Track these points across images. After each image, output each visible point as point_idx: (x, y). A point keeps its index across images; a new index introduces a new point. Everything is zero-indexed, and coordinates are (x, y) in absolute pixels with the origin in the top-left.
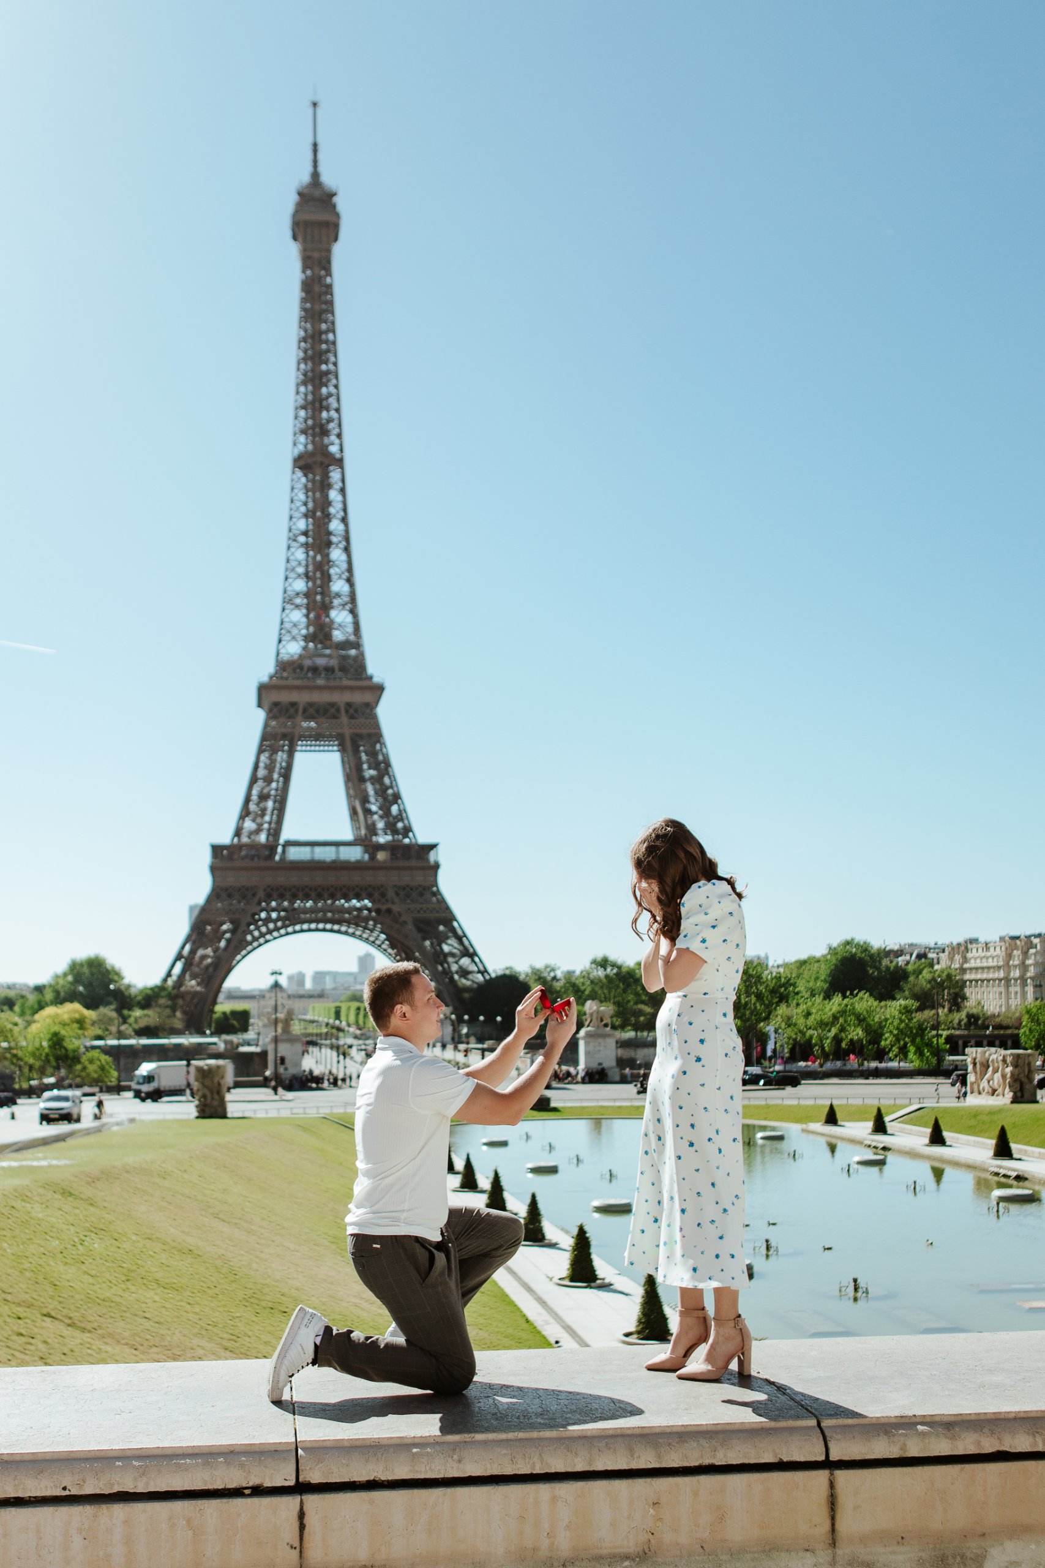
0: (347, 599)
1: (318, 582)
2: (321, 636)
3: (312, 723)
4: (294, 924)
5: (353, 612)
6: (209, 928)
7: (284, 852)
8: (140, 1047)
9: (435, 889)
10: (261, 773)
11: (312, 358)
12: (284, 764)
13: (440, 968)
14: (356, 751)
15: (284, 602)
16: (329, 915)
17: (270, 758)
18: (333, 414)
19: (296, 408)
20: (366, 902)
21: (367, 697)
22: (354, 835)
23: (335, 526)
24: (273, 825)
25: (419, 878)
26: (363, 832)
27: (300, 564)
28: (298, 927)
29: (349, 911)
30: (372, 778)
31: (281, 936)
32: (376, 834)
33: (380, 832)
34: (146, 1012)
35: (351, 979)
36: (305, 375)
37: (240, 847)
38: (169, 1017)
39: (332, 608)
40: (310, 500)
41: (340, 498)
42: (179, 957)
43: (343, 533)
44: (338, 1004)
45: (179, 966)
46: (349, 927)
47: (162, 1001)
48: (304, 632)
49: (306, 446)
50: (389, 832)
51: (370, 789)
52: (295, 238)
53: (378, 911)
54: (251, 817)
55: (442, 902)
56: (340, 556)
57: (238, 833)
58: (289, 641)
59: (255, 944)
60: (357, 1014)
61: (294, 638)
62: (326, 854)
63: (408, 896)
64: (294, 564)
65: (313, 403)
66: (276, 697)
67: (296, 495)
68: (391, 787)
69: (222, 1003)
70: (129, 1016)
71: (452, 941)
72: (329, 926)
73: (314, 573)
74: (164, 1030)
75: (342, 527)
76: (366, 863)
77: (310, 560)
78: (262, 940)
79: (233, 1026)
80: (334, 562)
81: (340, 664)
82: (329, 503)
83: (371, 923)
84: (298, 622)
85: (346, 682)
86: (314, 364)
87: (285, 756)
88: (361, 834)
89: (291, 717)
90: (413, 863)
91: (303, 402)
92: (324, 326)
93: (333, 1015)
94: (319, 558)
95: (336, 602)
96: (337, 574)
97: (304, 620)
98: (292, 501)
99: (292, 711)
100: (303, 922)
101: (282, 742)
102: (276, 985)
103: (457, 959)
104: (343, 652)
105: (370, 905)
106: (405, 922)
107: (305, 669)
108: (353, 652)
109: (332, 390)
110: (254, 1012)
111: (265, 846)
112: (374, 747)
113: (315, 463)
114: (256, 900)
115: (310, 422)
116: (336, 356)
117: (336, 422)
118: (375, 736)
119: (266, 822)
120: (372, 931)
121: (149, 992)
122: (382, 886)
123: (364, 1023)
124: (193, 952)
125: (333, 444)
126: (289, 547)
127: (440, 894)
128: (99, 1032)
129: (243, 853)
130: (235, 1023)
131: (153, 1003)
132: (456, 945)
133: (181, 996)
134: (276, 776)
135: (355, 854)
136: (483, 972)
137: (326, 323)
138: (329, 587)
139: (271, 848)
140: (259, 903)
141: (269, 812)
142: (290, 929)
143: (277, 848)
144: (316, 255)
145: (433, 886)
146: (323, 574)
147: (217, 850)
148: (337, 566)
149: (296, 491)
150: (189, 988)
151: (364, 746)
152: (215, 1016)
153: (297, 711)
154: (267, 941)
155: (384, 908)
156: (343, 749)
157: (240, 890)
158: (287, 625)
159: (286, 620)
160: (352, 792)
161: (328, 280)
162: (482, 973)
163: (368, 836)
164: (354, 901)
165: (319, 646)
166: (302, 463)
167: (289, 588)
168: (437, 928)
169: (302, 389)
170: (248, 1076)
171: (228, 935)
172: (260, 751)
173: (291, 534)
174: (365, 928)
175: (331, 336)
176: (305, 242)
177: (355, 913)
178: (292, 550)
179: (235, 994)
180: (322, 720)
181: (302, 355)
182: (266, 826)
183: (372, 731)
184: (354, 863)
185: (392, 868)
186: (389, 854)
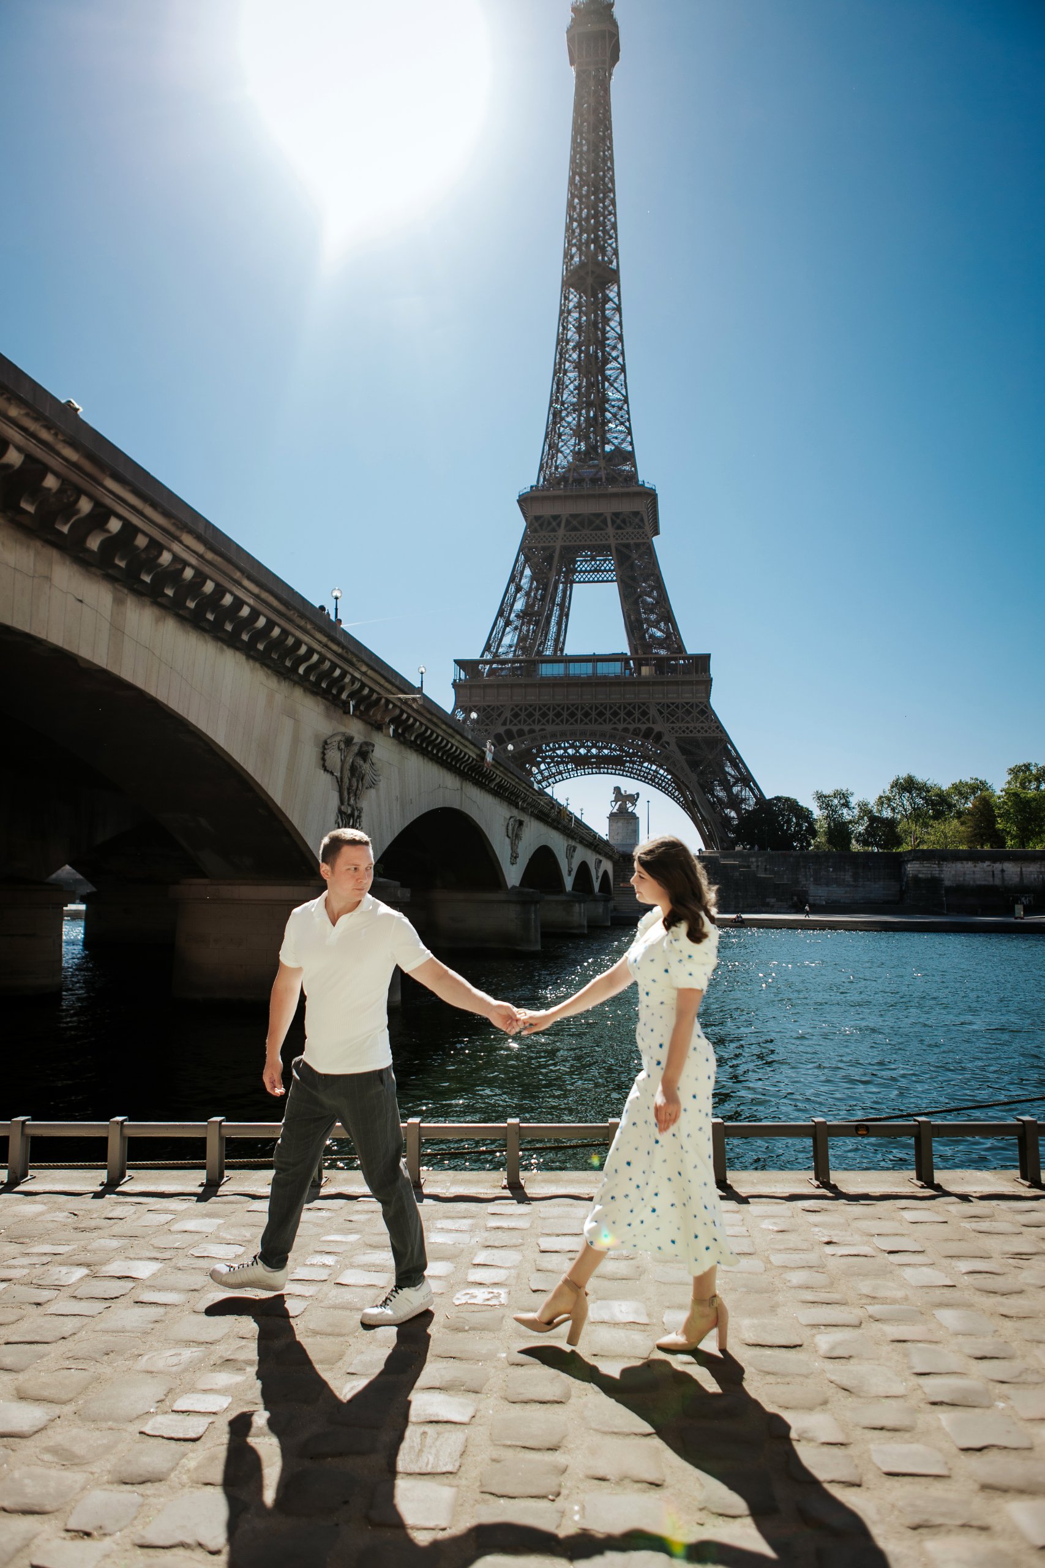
7: (535, 668)
9: (706, 707)
21: (636, 505)
25: (687, 696)
41: (616, 316)
53: (638, 732)
57: (491, 648)
62: (582, 670)
63: (672, 714)
66: (537, 510)
71: (728, 767)
76: (621, 678)
77: (584, 376)
81: (607, 474)
82: (605, 320)
85: (611, 489)
89: (551, 529)
90: (681, 677)
101: (541, 556)
106: (668, 743)
107: (570, 479)
111: (515, 663)
114: (501, 720)
117: (613, 239)
122: (644, 704)
125: (608, 260)
126: (557, 364)
127: (713, 713)
135: (615, 670)
136: (758, 796)
139: (521, 664)
145: (704, 703)
147: (463, 665)
153: (559, 525)
155: (644, 727)
157: (484, 710)
166: (573, 280)
180: (584, 529)
183: (641, 541)
184: (611, 678)
185: (655, 683)
186: (654, 669)
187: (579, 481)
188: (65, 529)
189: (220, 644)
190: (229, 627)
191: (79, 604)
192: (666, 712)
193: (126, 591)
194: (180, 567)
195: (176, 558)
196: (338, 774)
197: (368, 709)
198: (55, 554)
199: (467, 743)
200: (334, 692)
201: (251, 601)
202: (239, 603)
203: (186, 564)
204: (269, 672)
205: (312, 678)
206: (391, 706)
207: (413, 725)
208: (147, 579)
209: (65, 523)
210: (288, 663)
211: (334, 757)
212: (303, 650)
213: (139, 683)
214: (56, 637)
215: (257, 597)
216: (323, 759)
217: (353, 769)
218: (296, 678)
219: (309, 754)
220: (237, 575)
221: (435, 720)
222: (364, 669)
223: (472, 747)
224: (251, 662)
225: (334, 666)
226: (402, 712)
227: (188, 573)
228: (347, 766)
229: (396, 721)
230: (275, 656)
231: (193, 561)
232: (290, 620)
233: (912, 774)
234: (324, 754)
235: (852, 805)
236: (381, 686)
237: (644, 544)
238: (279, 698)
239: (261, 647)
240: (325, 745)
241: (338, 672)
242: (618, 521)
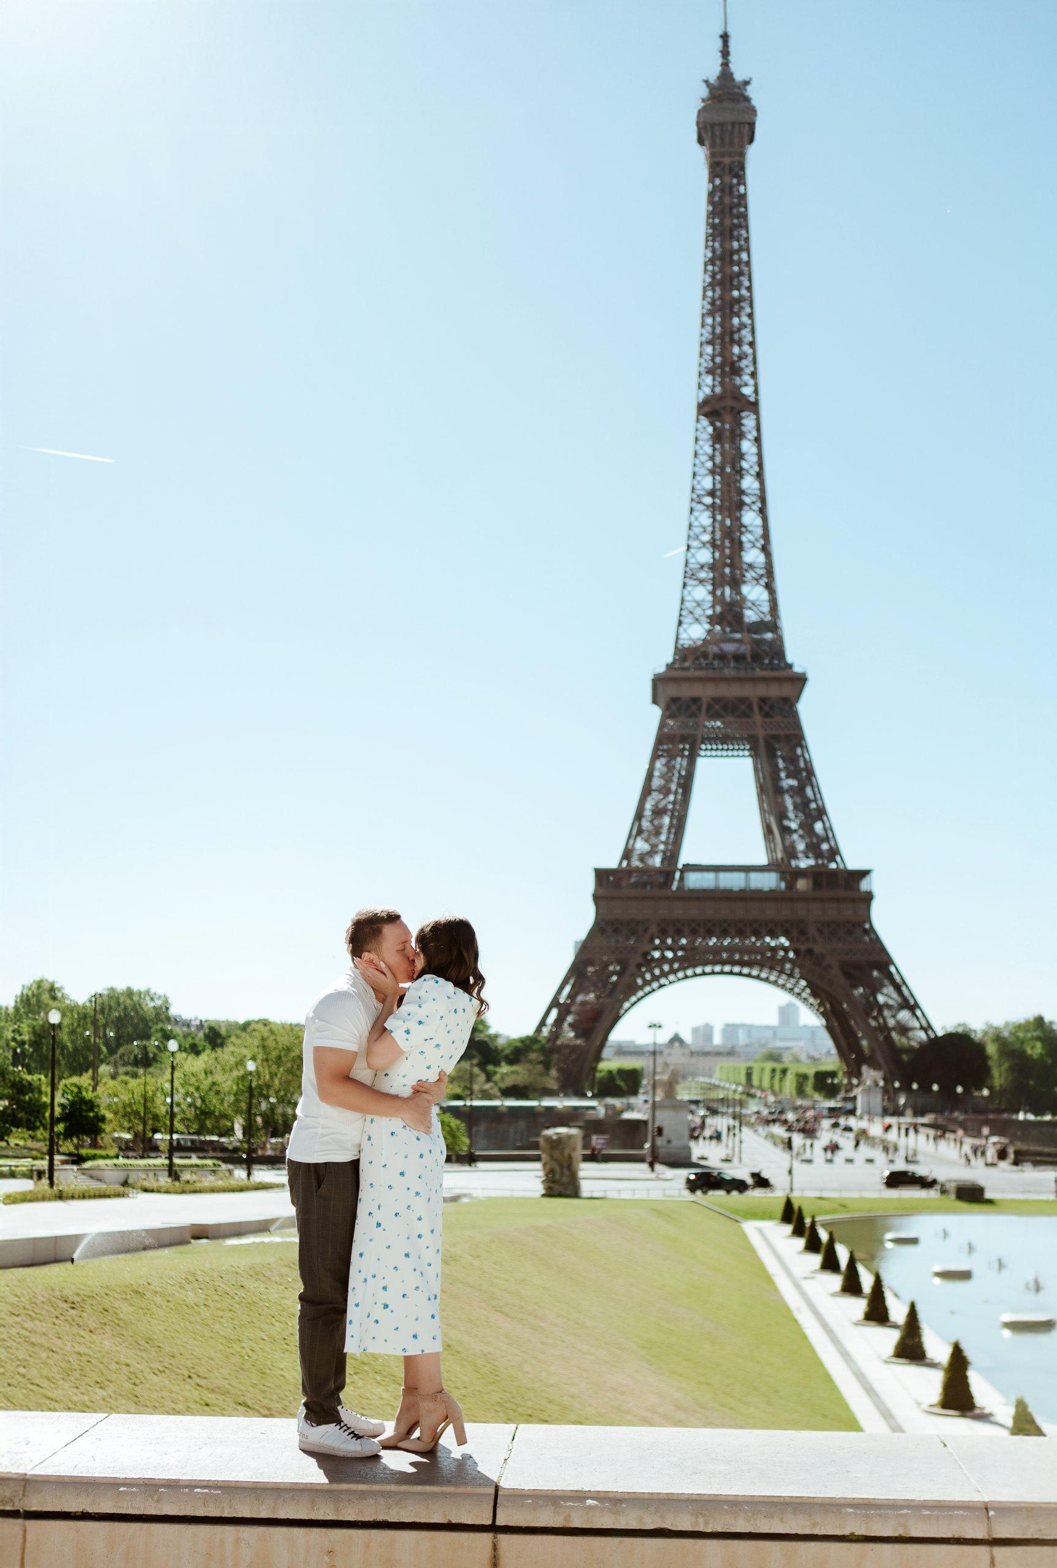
0: (763, 572)
1: (727, 551)
2: (729, 617)
3: (719, 724)
4: (694, 966)
5: (770, 587)
6: (591, 969)
7: (682, 878)
8: (504, 1110)
9: (867, 926)
10: (656, 782)
11: (721, 283)
12: (683, 773)
13: (873, 1023)
14: (772, 755)
15: (685, 577)
16: (737, 957)
17: (667, 765)
18: (746, 348)
19: (702, 344)
20: (784, 941)
21: (786, 690)
22: (769, 859)
23: (749, 483)
24: (670, 847)
25: (848, 912)
26: (779, 855)
27: (705, 531)
28: (699, 970)
29: (761, 951)
30: (791, 787)
31: (679, 980)
32: (796, 857)
33: (800, 855)
34: (514, 1068)
35: (769, 1034)
36: (713, 303)
37: (629, 872)
38: (541, 1075)
39: (744, 582)
40: (717, 453)
41: (754, 450)
42: (555, 1003)
43: (758, 492)
44: (750, 1064)
45: (554, 1013)
46: (761, 970)
47: (533, 1056)
48: (710, 612)
49: (714, 386)
50: (810, 855)
51: (789, 802)
52: (701, 141)
53: (796, 952)
54: (645, 835)
55: (877, 941)
56: (754, 519)
57: (627, 854)
58: (691, 624)
59: (647, 989)
60: (773, 1077)
61: (697, 620)
62: (733, 882)
63: (833, 934)
64: (697, 530)
65: (722, 337)
66: (673, 691)
67: (701, 448)
68: (815, 800)
69: (609, 1060)
70: (495, 1073)
71: (890, 990)
72: (737, 969)
73: (723, 542)
74: (535, 1090)
75: (756, 485)
76: (781, 892)
77: (717, 525)
78: (655, 985)
79: (619, 1087)
80: (745, 527)
81: (752, 650)
82: (741, 456)
83: (788, 966)
84: (703, 601)
85: (759, 673)
86: (723, 290)
87: (685, 763)
88: (777, 859)
89: (693, 715)
90: (841, 893)
91: (711, 337)
92: (735, 245)
93: (743, 1079)
94: (728, 522)
95: (749, 575)
96: (750, 542)
97: (710, 598)
98: (696, 455)
99: (694, 708)
100: (704, 964)
101: (681, 746)
102: (676, 1039)
103: (894, 1013)
104: (755, 636)
105: (787, 944)
106: (830, 966)
107: (711, 656)
108: (769, 636)
109: (745, 319)
110: (646, 1072)
111: (658, 871)
112: (793, 751)
113: (724, 408)
114: (648, 936)
115: (718, 360)
116: (750, 280)
117: (750, 358)
118: (796, 738)
119: (662, 842)
120: (791, 976)
121: (519, 1044)
122: (803, 921)
123: (781, 1089)
124: (572, 996)
125: (746, 385)
126: (692, 510)
127: (874, 932)
128: (458, 1090)
129: (633, 880)
130: (622, 1084)
131: (523, 1059)
132: (895, 995)
133: (558, 1050)
134: (673, 787)
135: (769, 881)
136: (927, 1028)
137: (738, 241)
138: (740, 557)
139: (667, 872)
140: (652, 940)
141: (665, 830)
142: (689, 972)
143: (674, 873)
144: (727, 160)
145: (864, 922)
146: (732, 541)
147: (601, 875)
148: (750, 532)
149: (701, 443)
150: (566, 1042)
151: (780, 750)
152: (598, 1075)
153: (699, 709)
154: (661, 986)
155: (803, 948)
156: (755, 754)
157: (628, 924)
158: (689, 605)
159: (688, 598)
160: (765, 806)
161: (742, 189)
162: (925, 1030)
163: (785, 860)
164: (768, 939)
165: (728, 629)
166: (707, 409)
167: (692, 561)
168: (871, 975)
169: (709, 321)
170: (633, 1147)
171: (614, 978)
172: (655, 757)
173: (695, 496)
174: (782, 972)
175: (744, 256)
176: (713, 145)
177: (769, 954)
178: (696, 514)
179: (625, 1049)
180: (730, 719)
181: (709, 280)
182: (662, 847)
183: (792, 732)
184: (766, 892)
185: (815, 900)
186: (811, 882)
187: (722, 657)
192: (825, 931)
237: (796, 736)
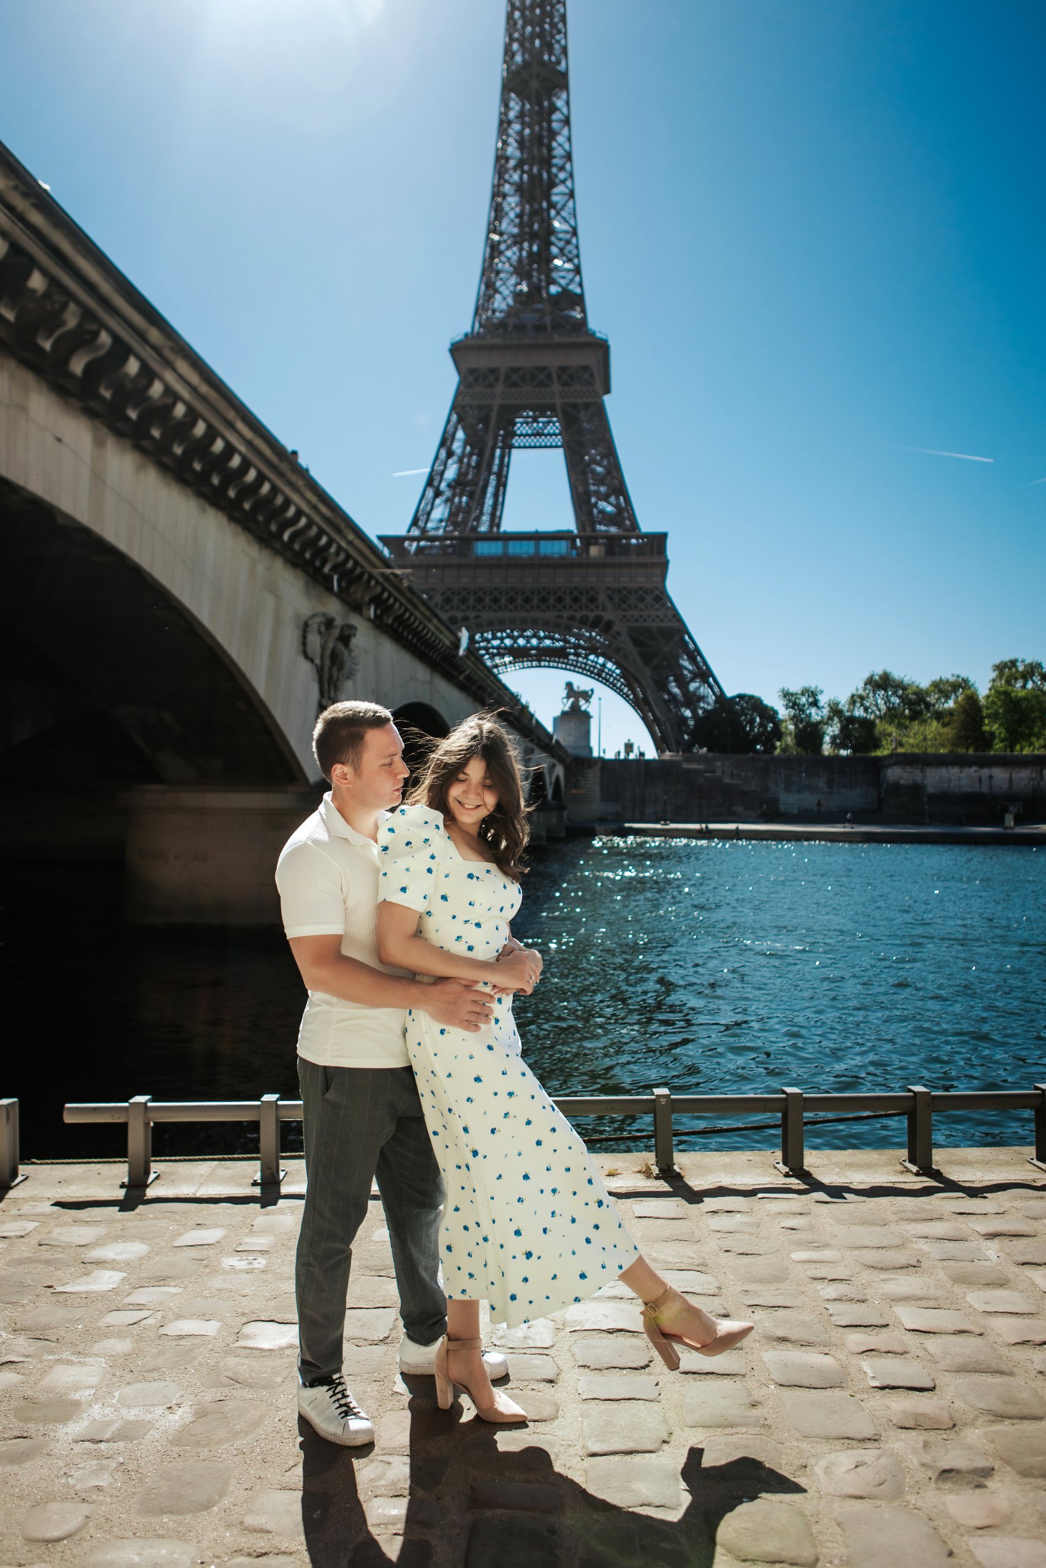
9: (662, 593)
21: (586, 359)
25: (641, 580)
37: (417, 539)
41: (565, 130)
55: (670, 608)
57: (418, 522)
63: (624, 600)
66: (474, 359)
71: (682, 660)
76: (567, 560)
82: (552, 136)
85: (557, 339)
89: (488, 384)
90: (634, 559)
99: (491, 378)
103: (687, 683)
106: (619, 633)
107: (513, 327)
122: (592, 589)
125: (556, 60)
126: (496, 188)
127: (669, 600)
135: (560, 550)
136: (719, 694)
145: (660, 589)
153: (497, 379)
155: (592, 615)
180: (528, 388)
183: (590, 400)
184: (556, 559)
185: (605, 566)
186: (603, 549)
187: (521, 328)
188: (47, 345)
189: (201, 501)
190: (215, 481)
191: (57, 444)
192: (616, 598)
193: (105, 430)
194: (169, 401)
195: (168, 391)
196: (318, 661)
197: (350, 584)
198: (30, 378)
199: (443, 628)
200: (317, 563)
201: (242, 448)
202: (230, 450)
203: (176, 397)
204: (251, 537)
205: (297, 547)
206: (373, 583)
207: (393, 605)
208: (133, 415)
209: (47, 338)
210: (273, 528)
211: (314, 640)
212: (292, 511)
213: (122, 546)
214: (36, 485)
215: (249, 444)
216: (304, 644)
217: (335, 657)
218: (278, 546)
219: (290, 638)
220: (231, 415)
221: (415, 600)
222: (351, 537)
223: (446, 632)
224: (233, 526)
225: (321, 532)
226: (384, 589)
227: (180, 410)
228: (328, 652)
229: (377, 600)
230: (261, 518)
231: (185, 394)
232: (281, 474)
233: (889, 670)
234: (304, 637)
235: (821, 704)
236: (366, 558)
237: (594, 404)
238: (260, 569)
239: (247, 506)
240: (305, 627)
241: (324, 540)
242: (565, 377)
